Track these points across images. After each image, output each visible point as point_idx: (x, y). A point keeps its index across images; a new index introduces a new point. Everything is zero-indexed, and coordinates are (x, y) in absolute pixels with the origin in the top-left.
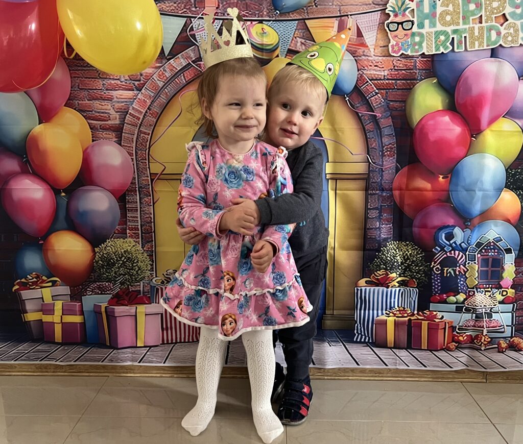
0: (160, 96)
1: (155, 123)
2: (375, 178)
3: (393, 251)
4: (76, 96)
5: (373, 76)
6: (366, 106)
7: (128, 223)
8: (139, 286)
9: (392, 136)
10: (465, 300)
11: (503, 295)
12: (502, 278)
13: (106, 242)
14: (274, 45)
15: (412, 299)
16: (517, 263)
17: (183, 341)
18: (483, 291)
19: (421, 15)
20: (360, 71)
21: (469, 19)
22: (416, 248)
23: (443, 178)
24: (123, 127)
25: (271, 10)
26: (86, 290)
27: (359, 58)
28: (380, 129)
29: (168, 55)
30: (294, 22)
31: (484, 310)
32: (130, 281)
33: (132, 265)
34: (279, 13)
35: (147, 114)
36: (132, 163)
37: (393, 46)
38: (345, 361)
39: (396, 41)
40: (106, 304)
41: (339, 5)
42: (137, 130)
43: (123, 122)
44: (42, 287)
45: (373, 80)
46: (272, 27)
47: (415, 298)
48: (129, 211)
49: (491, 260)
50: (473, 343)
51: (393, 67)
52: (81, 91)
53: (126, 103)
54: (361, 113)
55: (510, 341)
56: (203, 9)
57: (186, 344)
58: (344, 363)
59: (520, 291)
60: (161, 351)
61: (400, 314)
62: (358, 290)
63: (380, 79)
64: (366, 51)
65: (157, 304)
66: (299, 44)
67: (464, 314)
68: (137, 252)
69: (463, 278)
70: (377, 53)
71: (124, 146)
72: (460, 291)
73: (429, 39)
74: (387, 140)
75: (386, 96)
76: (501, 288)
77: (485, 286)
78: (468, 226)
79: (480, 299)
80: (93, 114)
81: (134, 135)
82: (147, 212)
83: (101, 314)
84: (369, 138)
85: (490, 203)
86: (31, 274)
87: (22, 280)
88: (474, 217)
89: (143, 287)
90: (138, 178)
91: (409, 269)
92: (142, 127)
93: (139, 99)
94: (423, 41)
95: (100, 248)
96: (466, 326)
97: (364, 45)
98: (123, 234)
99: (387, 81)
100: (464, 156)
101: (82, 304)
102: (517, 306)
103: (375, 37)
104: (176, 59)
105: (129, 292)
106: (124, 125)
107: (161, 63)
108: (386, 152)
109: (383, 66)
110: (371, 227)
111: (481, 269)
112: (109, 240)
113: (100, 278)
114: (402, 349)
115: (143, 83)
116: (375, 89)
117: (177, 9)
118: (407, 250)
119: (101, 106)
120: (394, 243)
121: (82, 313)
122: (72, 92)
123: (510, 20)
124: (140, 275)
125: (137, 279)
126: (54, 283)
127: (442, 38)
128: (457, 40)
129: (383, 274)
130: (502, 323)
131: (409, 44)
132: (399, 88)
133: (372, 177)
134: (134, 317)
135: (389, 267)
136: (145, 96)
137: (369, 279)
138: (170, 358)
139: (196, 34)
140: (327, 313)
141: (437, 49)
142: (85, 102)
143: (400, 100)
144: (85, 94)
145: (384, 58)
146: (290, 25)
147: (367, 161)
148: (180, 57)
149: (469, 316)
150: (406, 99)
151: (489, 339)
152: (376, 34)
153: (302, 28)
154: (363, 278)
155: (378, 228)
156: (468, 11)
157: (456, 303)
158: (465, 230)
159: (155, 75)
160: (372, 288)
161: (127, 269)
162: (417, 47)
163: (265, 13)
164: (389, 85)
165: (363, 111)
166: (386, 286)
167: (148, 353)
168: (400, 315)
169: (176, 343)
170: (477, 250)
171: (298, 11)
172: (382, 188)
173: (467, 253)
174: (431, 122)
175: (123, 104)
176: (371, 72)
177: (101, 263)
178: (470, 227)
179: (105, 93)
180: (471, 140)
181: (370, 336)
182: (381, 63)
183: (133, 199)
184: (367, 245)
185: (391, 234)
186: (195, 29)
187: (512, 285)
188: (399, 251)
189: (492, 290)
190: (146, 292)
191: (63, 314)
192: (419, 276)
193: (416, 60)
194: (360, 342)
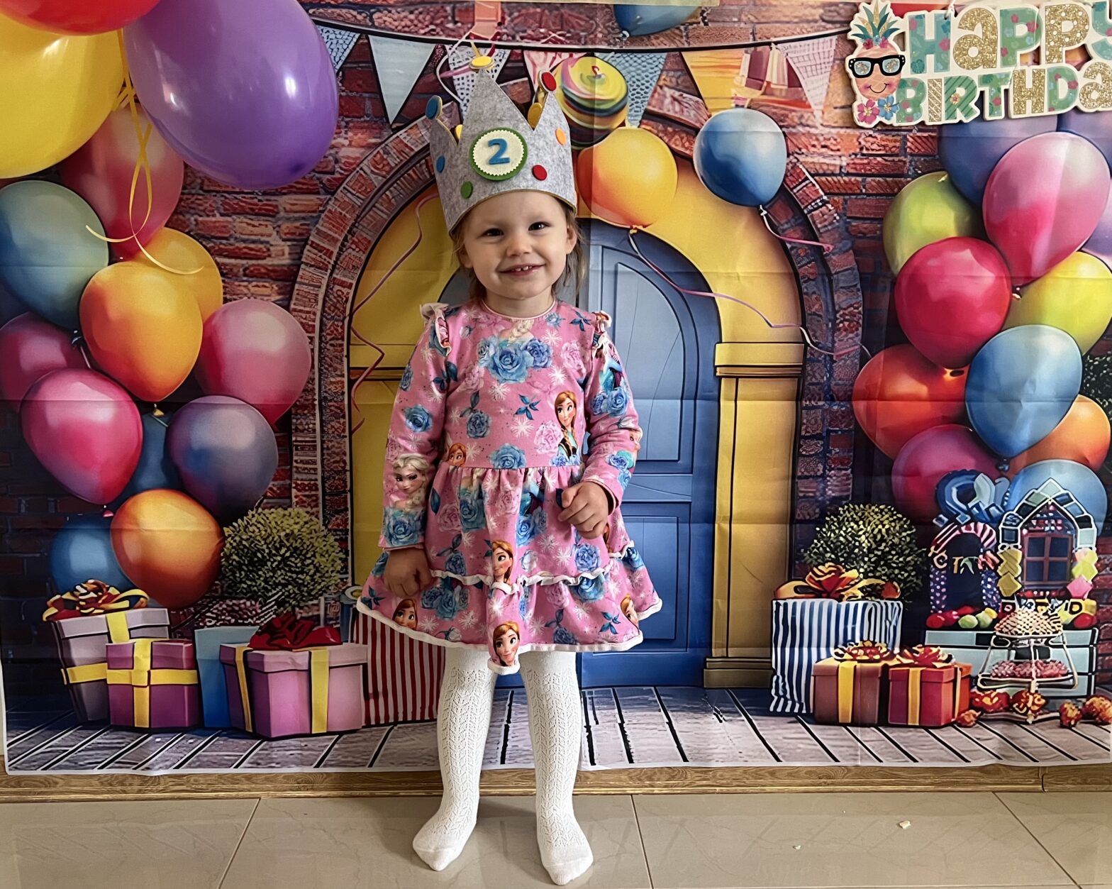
0: (374, 206)
1: (363, 262)
2: (817, 375)
3: (852, 524)
4: (193, 206)
5: (818, 167)
6: (802, 228)
7: (295, 476)
8: (316, 608)
9: (854, 290)
10: (995, 621)
11: (1072, 612)
12: (1072, 577)
13: (247, 515)
14: (618, 100)
15: (890, 623)
16: (1101, 548)
17: (409, 718)
18: (1031, 604)
19: (918, 44)
20: (791, 157)
21: (1014, 54)
22: (898, 518)
23: (952, 374)
24: (298, 271)
25: (613, 29)
26: (203, 616)
27: (791, 129)
28: (829, 274)
29: (395, 122)
30: (658, 55)
31: (1033, 641)
32: (299, 597)
33: (303, 564)
34: (628, 35)
35: (348, 244)
36: (308, 348)
37: (861, 107)
38: (750, 753)
39: (867, 97)
40: (245, 647)
41: (752, 23)
42: (326, 277)
43: (297, 262)
44: (107, 611)
45: (818, 174)
46: (614, 64)
47: (897, 622)
48: (297, 449)
49: (1048, 540)
50: (1010, 712)
51: (858, 150)
52: (208, 195)
53: (303, 222)
54: (790, 243)
55: (1084, 704)
56: (469, 26)
57: (418, 724)
58: (749, 756)
59: (1107, 603)
60: (365, 740)
61: (865, 654)
62: (778, 605)
63: (833, 174)
64: (806, 116)
65: (354, 644)
66: (668, 100)
67: (993, 652)
68: (314, 535)
69: (992, 577)
70: (827, 121)
71: (295, 310)
72: (986, 604)
73: (935, 93)
74: (844, 298)
75: (844, 208)
76: (1069, 596)
77: (1035, 593)
78: (1004, 474)
79: (1025, 620)
80: (231, 245)
81: (320, 287)
82: (337, 451)
83: (235, 666)
84: (807, 294)
85: (1049, 426)
86: (86, 582)
87: (64, 597)
88: (1015, 453)
89: (326, 609)
90: (320, 380)
91: (886, 562)
92: (337, 271)
93: (330, 211)
94: (923, 97)
95: (234, 527)
96: (997, 676)
97: (802, 103)
98: (282, 498)
99: (846, 179)
100: (998, 328)
101: (194, 646)
102: (1099, 634)
103: (826, 87)
104: (411, 128)
105: (296, 620)
106: (299, 267)
107: (379, 138)
108: (841, 322)
109: (839, 147)
110: (806, 473)
111: (1030, 558)
112: (254, 512)
113: (235, 591)
114: (869, 726)
115: (339, 178)
116: (822, 193)
117: (416, 26)
118: (882, 522)
119: (250, 228)
120: (854, 509)
121: (193, 664)
122: (185, 197)
123: (1096, 58)
124: (320, 584)
125: (313, 593)
126: (134, 602)
127: (961, 92)
128: (991, 97)
129: (830, 572)
130: (1069, 669)
131: (895, 103)
132: (871, 192)
133: (810, 372)
134: (305, 675)
135: (842, 556)
136: (343, 205)
137: (801, 583)
138: (383, 756)
139: (454, 77)
140: (714, 655)
141: (951, 114)
142: (214, 219)
143: (872, 216)
144: (215, 202)
145: (842, 131)
146: (650, 61)
147: (801, 341)
148: (420, 125)
149: (1003, 654)
150: (885, 214)
151: (1043, 701)
152: (827, 80)
153: (676, 67)
154: (790, 580)
155: (822, 476)
156: (1013, 38)
157: (978, 628)
158: (997, 481)
159: (365, 162)
160: (808, 602)
161: (292, 572)
162: (909, 110)
163: (600, 35)
164: (850, 186)
165: (795, 239)
166: (837, 596)
167: (336, 746)
168: (866, 658)
169: (396, 722)
170: (1021, 521)
171: (669, 32)
172: (831, 396)
173: (1001, 526)
174: (932, 263)
175: (297, 224)
176: (814, 159)
177: (237, 559)
178: (1007, 474)
179: (260, 201)
180: (1012, 297)
181: (803, 701)
182: (835, 140)
183: (307, 424)
184: (798, 512)
185: (848, 490)
186: (452, 67)
187: (1090, 592)
188: (864, 524)
189: (1050, 602)
190: (331, 619)
191: (152, 668)
192: (906, 575)
193: (905, 136)
194: (783, 714)
